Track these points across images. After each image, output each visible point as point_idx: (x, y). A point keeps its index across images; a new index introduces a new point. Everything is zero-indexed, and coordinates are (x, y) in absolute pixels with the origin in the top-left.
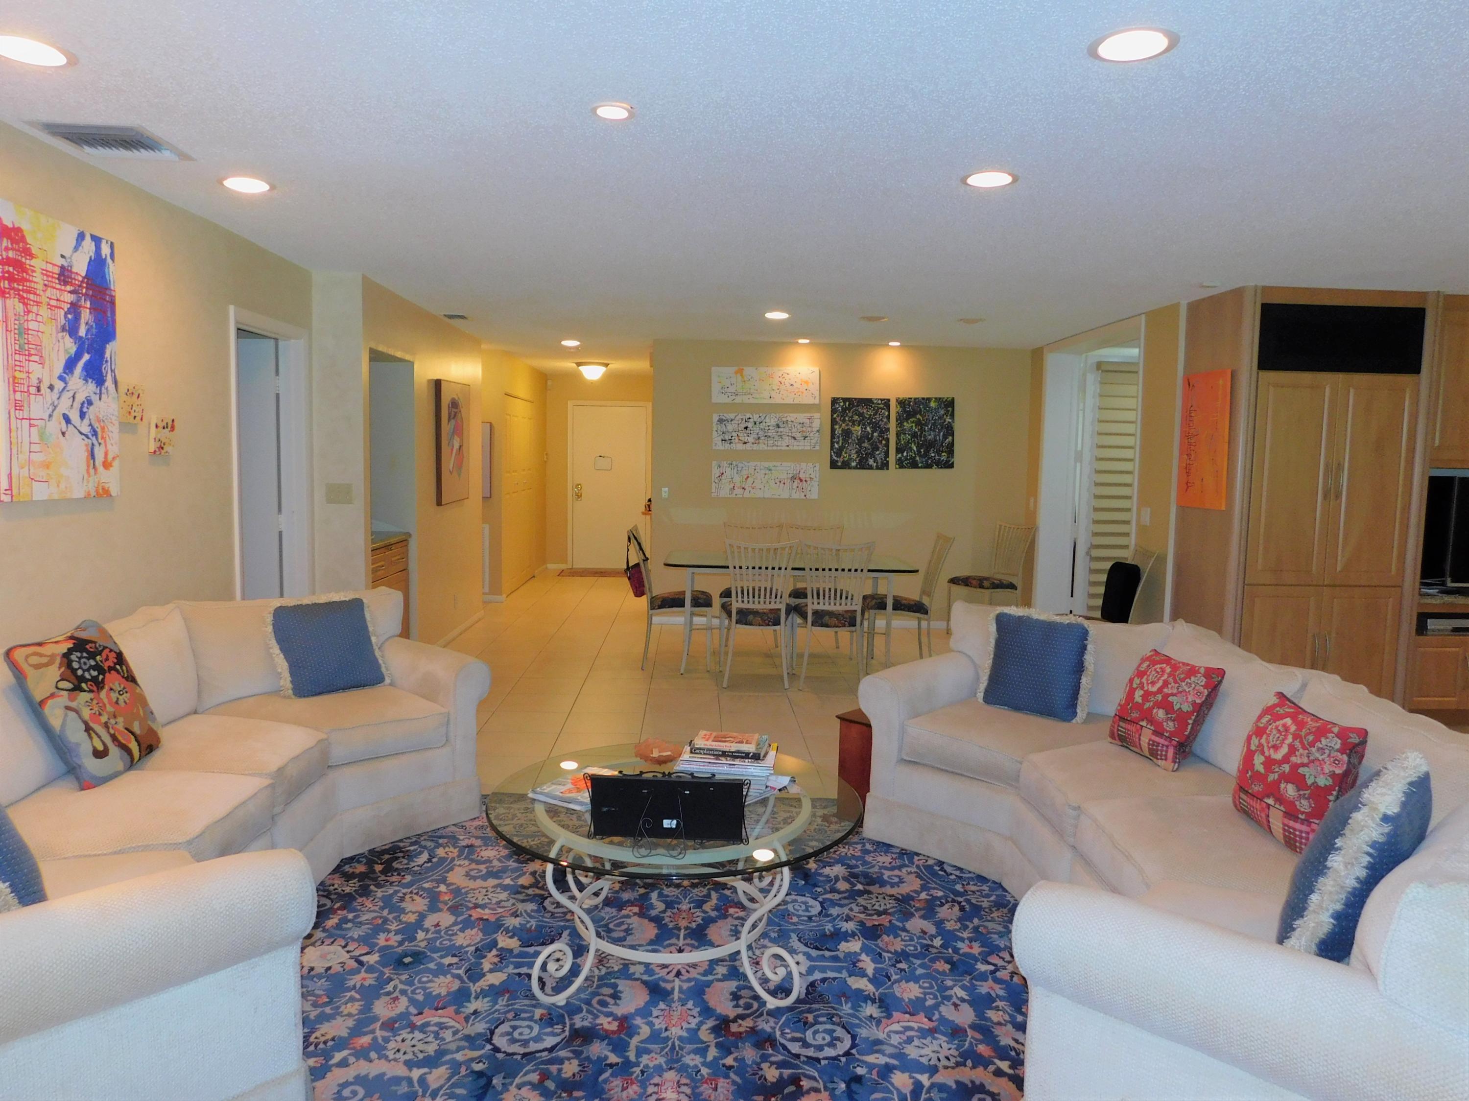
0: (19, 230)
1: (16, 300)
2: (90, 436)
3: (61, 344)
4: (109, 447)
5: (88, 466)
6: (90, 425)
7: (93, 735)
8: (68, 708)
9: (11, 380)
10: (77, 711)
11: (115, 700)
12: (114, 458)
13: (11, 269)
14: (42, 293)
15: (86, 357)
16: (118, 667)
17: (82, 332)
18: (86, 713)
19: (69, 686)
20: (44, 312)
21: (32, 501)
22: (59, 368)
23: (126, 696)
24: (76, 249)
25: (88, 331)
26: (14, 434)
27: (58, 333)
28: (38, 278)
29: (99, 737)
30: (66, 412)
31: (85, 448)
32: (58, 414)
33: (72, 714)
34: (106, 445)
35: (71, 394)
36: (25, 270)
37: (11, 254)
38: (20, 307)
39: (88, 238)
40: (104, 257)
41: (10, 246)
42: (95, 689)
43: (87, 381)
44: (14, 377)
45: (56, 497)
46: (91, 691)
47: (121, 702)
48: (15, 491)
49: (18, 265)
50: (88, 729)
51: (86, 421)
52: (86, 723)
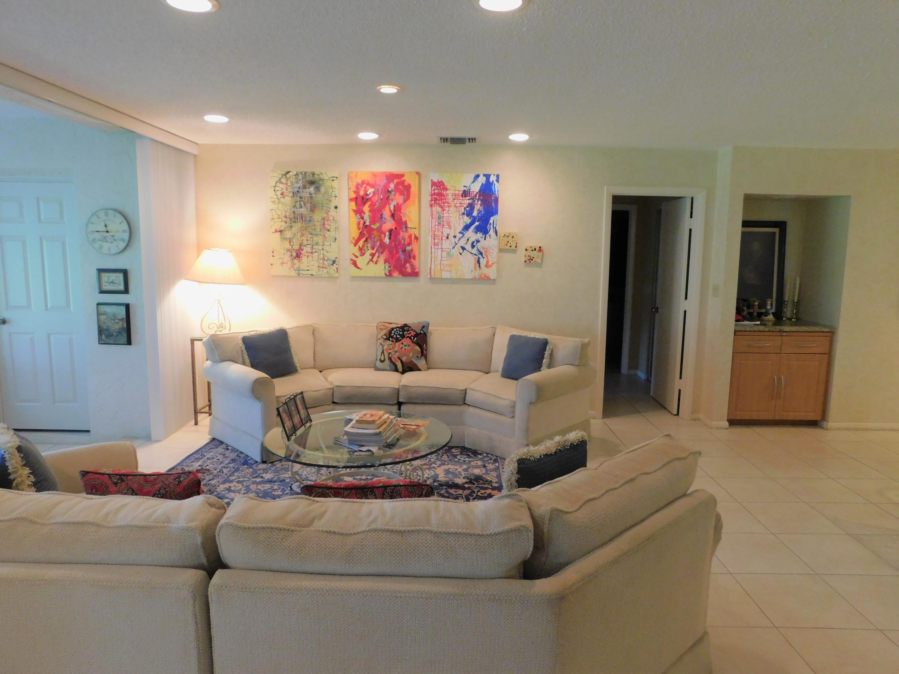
0: (442, 182)
1: (438, 207)
2: (477, 254)
3: (462, 219)
4: (489, 258)
5: (475, 267)
6: (478, 250)
7: (383, 355)
8: (381, 344)
9: (433, 235)
10: (383, 346)
11: (401, 347)
12: (493, 264)
13: (436, 196)
14: (451, 202)
15: (477, 223)
16: (412, 338)
17: (475, 214)
18: (385, 348)
19: (385, 337)
20: (452, 209)
21: (442, 278)
22: (460, 228)
23: (407, 348)
24: (473, 182)
25: (478, 214)
26: (433, 255)
27: (460, 216)
28: (450, 198)
29: (384, 356)
30: (463, 246)
31: (473, 259)
32: (458, 247)
33: (381, 346)
34: (487, 258)
35: (467, 238)
36: (444, 196)
37: (436, 191)
38: (439, 209)
39: (481, 176)
40: (491, 181)
41: (436, 188)
42: (395, 341)
43: (477, 233)
44: (434, 234)
45: (455, 277)
46: (393, 341)
47: (403, 349)
48: (432, 274)
49: (441, 195)
50: (383, 352)
51: (475, 249)
52: (383, 350)
